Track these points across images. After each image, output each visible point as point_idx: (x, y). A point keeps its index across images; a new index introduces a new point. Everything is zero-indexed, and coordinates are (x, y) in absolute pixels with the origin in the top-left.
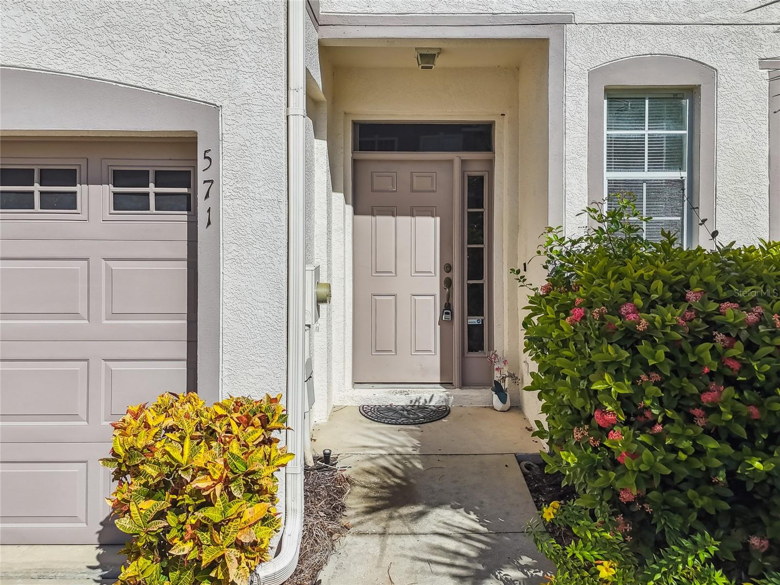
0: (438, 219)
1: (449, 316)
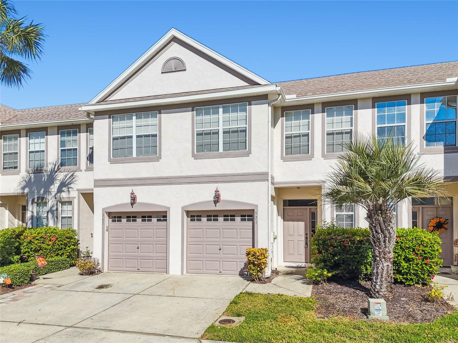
0: (304, 222)
1: (307, 246)
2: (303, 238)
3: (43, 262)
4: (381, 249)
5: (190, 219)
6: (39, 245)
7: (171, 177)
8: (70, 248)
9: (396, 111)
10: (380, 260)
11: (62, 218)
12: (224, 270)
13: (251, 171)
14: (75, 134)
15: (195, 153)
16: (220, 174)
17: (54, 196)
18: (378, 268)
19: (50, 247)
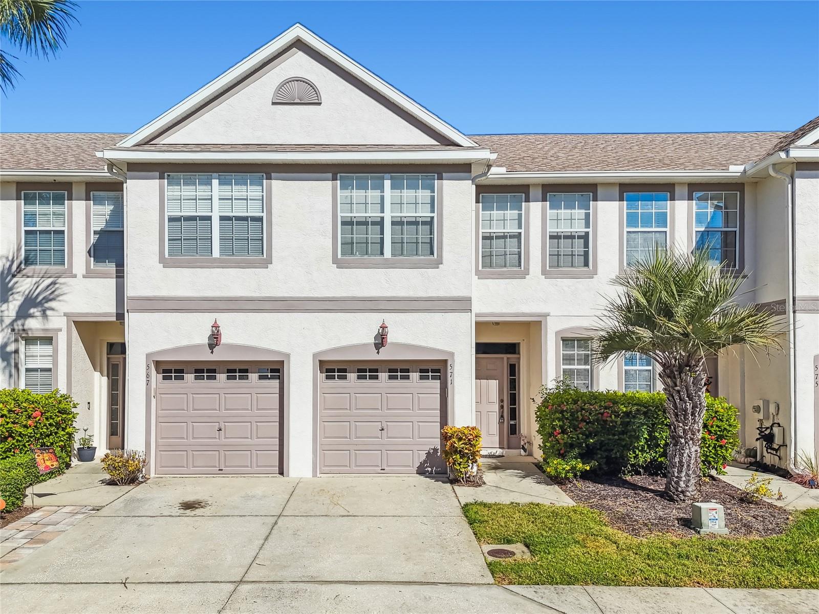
0: (497, 381)
1: (503, 420)
2: (496, 407)
3: (48, 463)
4: (687, 426)
5: (324, 375)
6: (9, 428)
7: (291, 297)
8: (65, 432)
9: (654, 208)
10: (686, 443)
11: (27, 370)
12: (388, 466)
13: (442, 294)
14: (59, 200)
15: (339, 256)
16: (386, 297)
17: (10, 324)
18: (682, 455)
19: (30, 430)
